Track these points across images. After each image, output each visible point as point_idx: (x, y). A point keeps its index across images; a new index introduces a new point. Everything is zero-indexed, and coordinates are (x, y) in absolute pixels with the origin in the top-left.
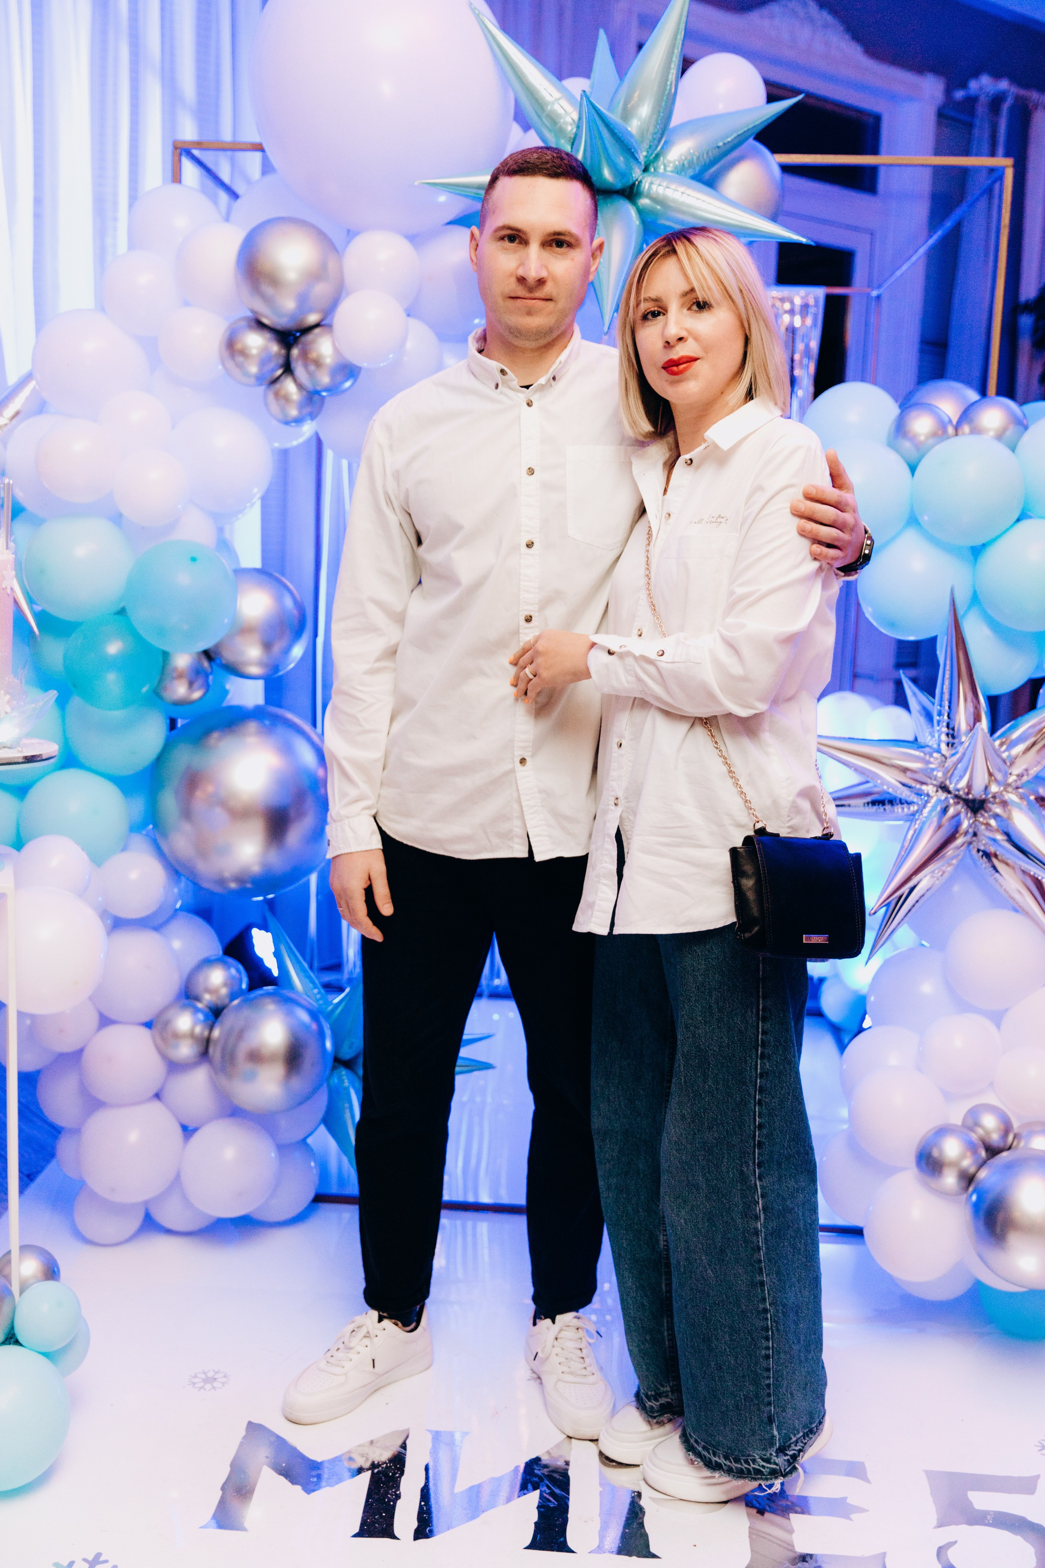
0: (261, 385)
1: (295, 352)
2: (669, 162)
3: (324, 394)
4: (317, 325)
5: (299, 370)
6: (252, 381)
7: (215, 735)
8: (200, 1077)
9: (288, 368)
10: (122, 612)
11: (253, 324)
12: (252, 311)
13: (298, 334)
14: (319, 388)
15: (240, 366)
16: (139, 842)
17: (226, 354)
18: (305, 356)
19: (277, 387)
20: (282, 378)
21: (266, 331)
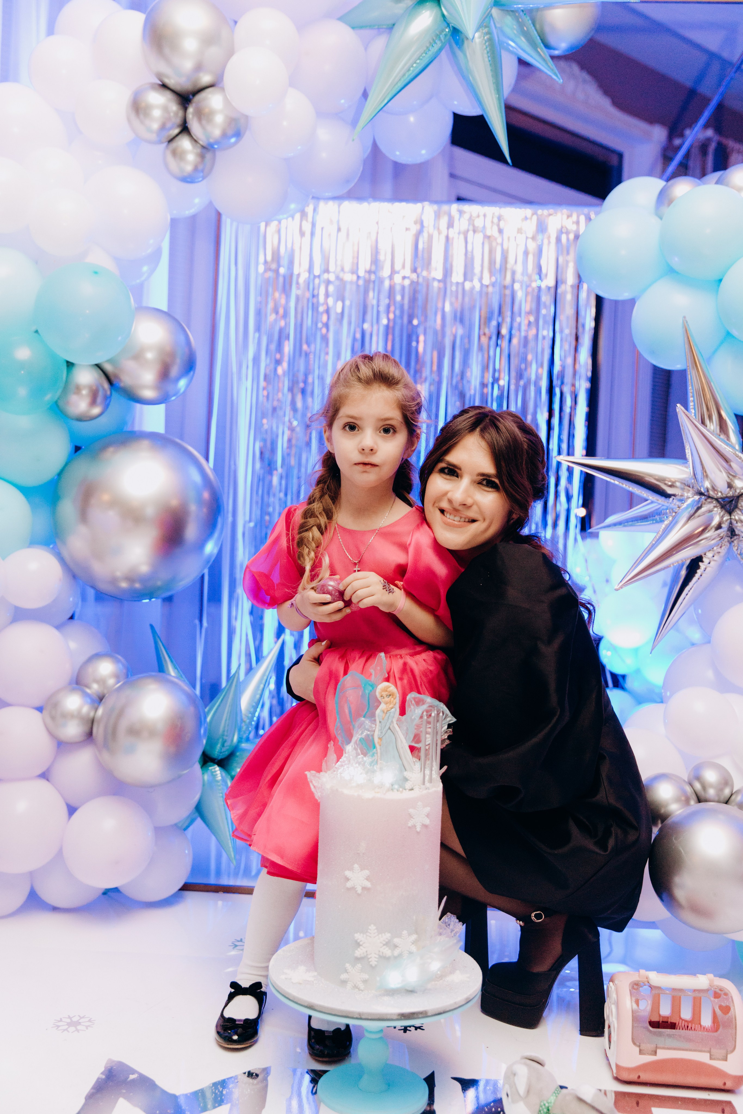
0: (160, 142)
1: (191, 110)
3: (215, 147)
4: (208, 87)
5: (194, 126)
6: (153, 137)
7: (111, 449)
8: (85, 756)
9: (185, 129)
11: (159, 86)
12: (158, 75)
13: (193, 95)
14: (211, 141)
17: (133, 116)
18: (200, 114)
19: (174, 144)
20: (180, 136)
21: (169, 95)
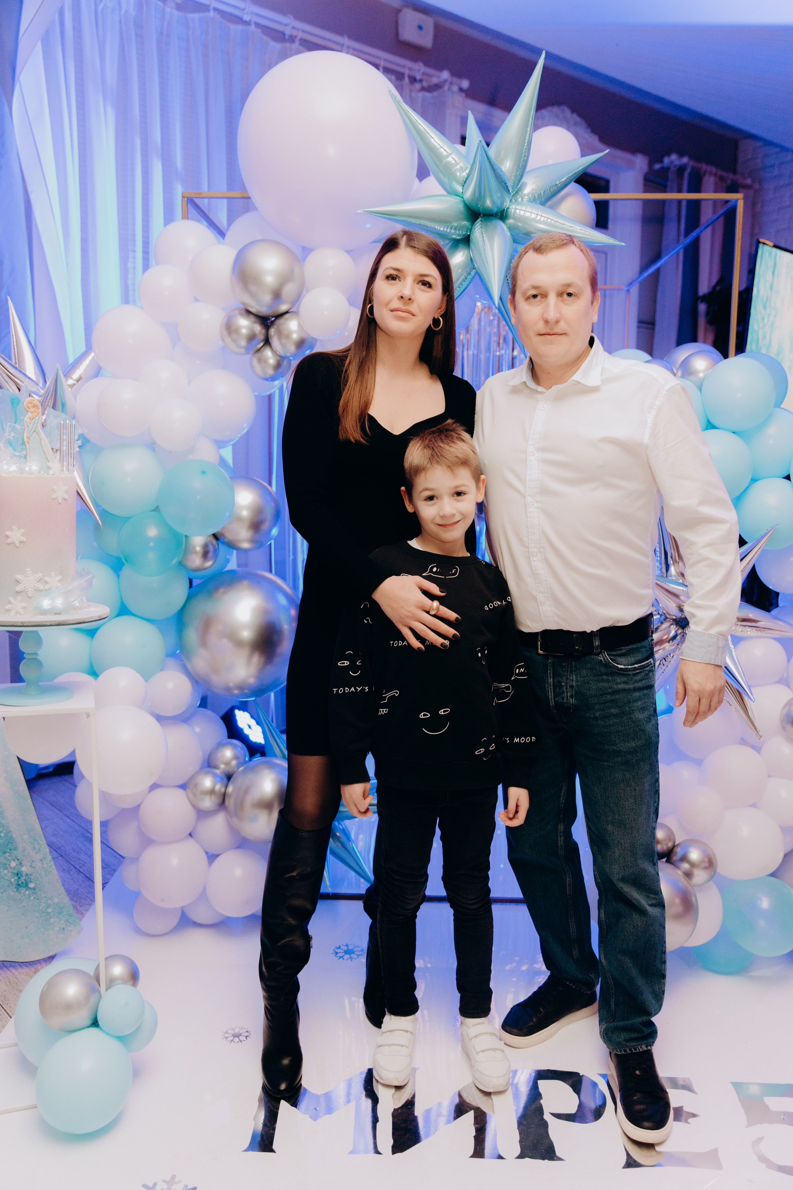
0: (247, 353)
1: (272, 331)
2: (525, 195)
3: (291, 358)
4: (287, 312)
5: (275, 342)
6: (243, 351)
7: (221, 590)
8: (220, 820)
9: (267, 342)
10: (157, 509)
11: (243, 312)
12: (243, 304)
13: (273, 319)
14: (288, 355)
15: (234, 341)
16: (172, 663)
17: (225, 333)
18: (279, 333)
19: (259, 354)
20: (263, 348)
21: (252, 317)
